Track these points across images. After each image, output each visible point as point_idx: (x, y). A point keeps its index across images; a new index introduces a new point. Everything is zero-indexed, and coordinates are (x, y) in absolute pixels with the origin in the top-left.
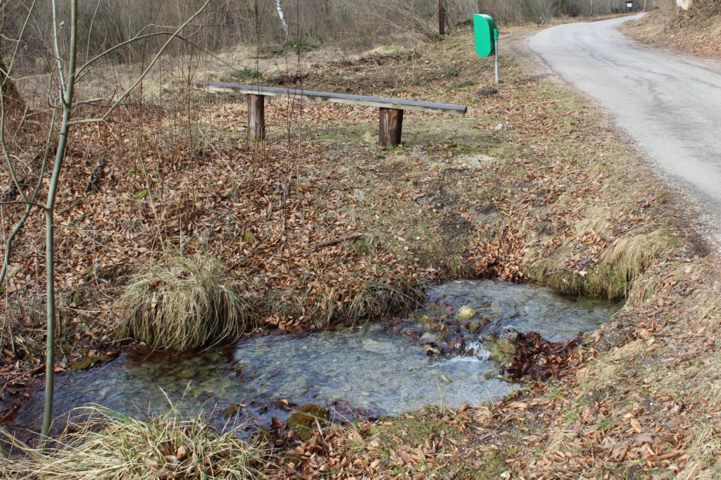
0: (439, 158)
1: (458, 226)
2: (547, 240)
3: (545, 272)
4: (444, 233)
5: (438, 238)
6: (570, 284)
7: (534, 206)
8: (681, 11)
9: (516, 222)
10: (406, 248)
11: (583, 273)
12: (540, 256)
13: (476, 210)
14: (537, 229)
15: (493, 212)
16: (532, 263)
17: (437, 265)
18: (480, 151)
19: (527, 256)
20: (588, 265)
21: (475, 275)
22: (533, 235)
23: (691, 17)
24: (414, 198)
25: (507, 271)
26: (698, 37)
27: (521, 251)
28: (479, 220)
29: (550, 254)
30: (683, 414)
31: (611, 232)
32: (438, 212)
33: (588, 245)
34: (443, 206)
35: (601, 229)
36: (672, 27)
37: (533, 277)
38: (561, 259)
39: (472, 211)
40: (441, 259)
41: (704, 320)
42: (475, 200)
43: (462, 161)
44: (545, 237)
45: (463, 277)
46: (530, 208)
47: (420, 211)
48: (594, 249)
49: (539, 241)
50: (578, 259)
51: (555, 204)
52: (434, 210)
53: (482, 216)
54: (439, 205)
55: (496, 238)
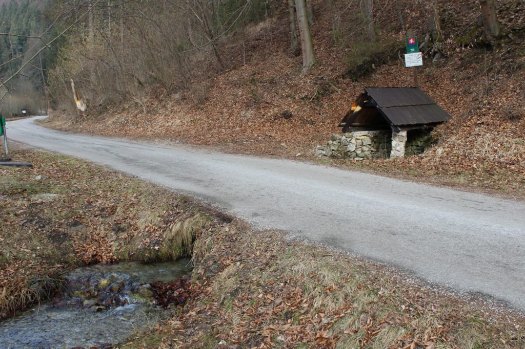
0: (18, 198)
1: (62, 236)
2: (123, 235)
3: (129, 253)
4: (53, 243)
5: (51, 247)
6: (151, 256)
7: (102, 217)
8: (81, 112)
9: (96, 229)
10: (34, 255)
11: (157, 248)
12: (123, 245)
13: (67, 225)
14: (113, 230)
15: (79, 225)
16: (119, 250)
17: (59, 262)
18: (44, 192)
19: (114, 245)
20: (158, 243)
21: (86, 264)
22: (113, 234)
23: (88, 115)
24: (21, 224)
25: (105, 258)
26: (99, 126)
27: (108, 244)
28: (72, 231)
29: (129, 242)
30: (287, 286)
31: (162, 222)
32: (43, 231)
33: (151, 232)
34: (44, 226)
35: (155, 222)
36: (77, 122)
37: (122, 258)
38: (137, 244)
39: (64, 226)
40: (61, 258)
41: (257, 248)
42: (62, 220)
43: (36, 198)
44: (121, 234)
45: (79, 266)
46: (101, 219)
47: (30, 231)
48: (157, 234)
49: (118, 237)
50: (149, 241)
51: (116, 214)
52: (40, 229)
53: (73, 228)
54: (42, 225)
55: (88, 240)
